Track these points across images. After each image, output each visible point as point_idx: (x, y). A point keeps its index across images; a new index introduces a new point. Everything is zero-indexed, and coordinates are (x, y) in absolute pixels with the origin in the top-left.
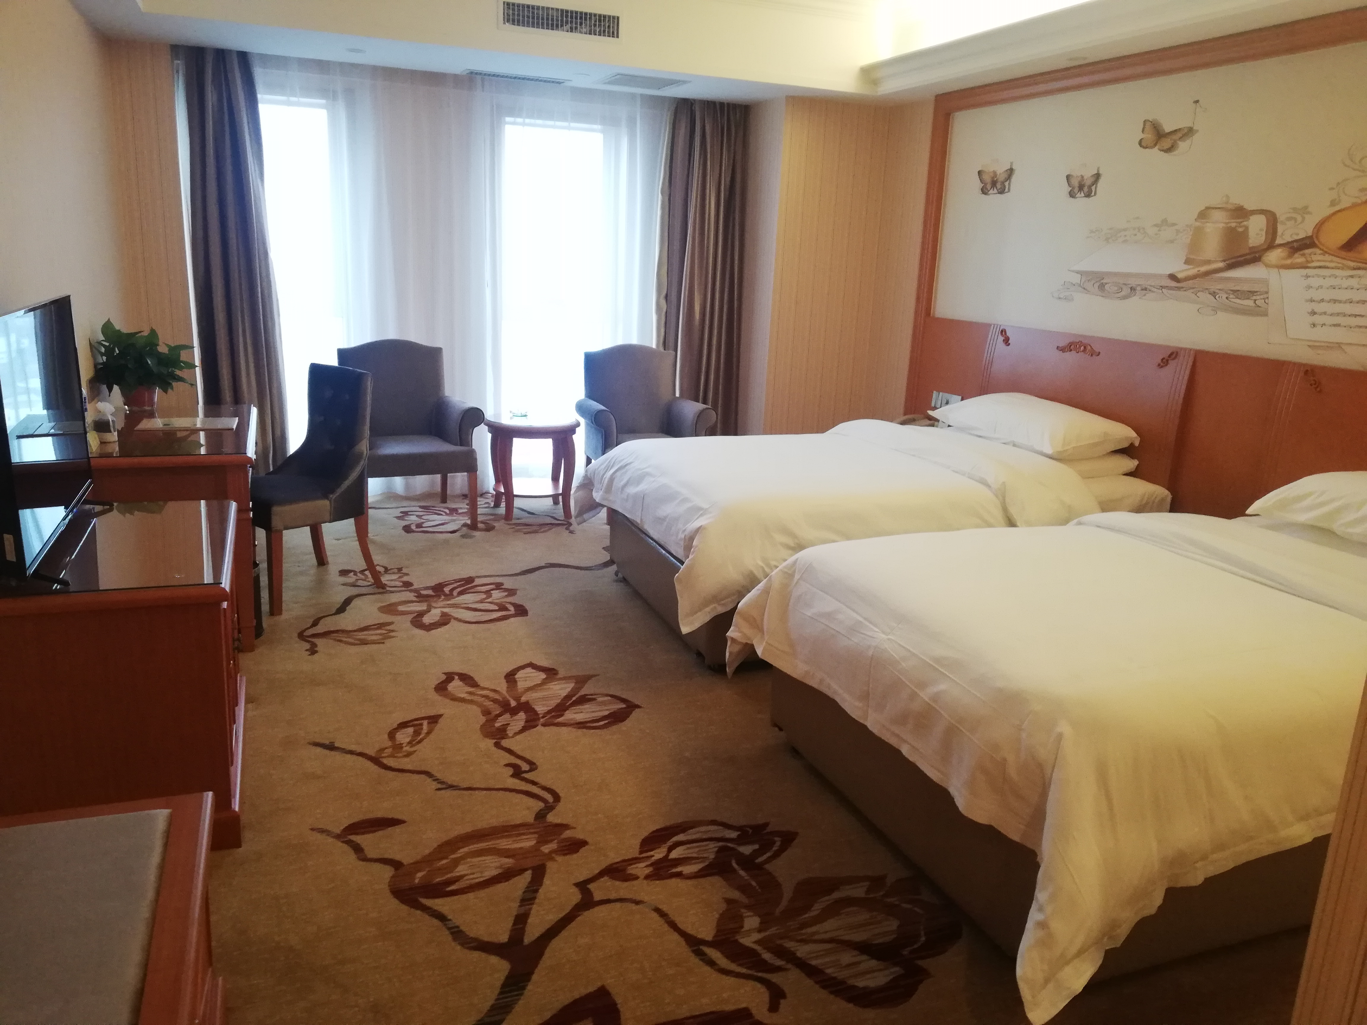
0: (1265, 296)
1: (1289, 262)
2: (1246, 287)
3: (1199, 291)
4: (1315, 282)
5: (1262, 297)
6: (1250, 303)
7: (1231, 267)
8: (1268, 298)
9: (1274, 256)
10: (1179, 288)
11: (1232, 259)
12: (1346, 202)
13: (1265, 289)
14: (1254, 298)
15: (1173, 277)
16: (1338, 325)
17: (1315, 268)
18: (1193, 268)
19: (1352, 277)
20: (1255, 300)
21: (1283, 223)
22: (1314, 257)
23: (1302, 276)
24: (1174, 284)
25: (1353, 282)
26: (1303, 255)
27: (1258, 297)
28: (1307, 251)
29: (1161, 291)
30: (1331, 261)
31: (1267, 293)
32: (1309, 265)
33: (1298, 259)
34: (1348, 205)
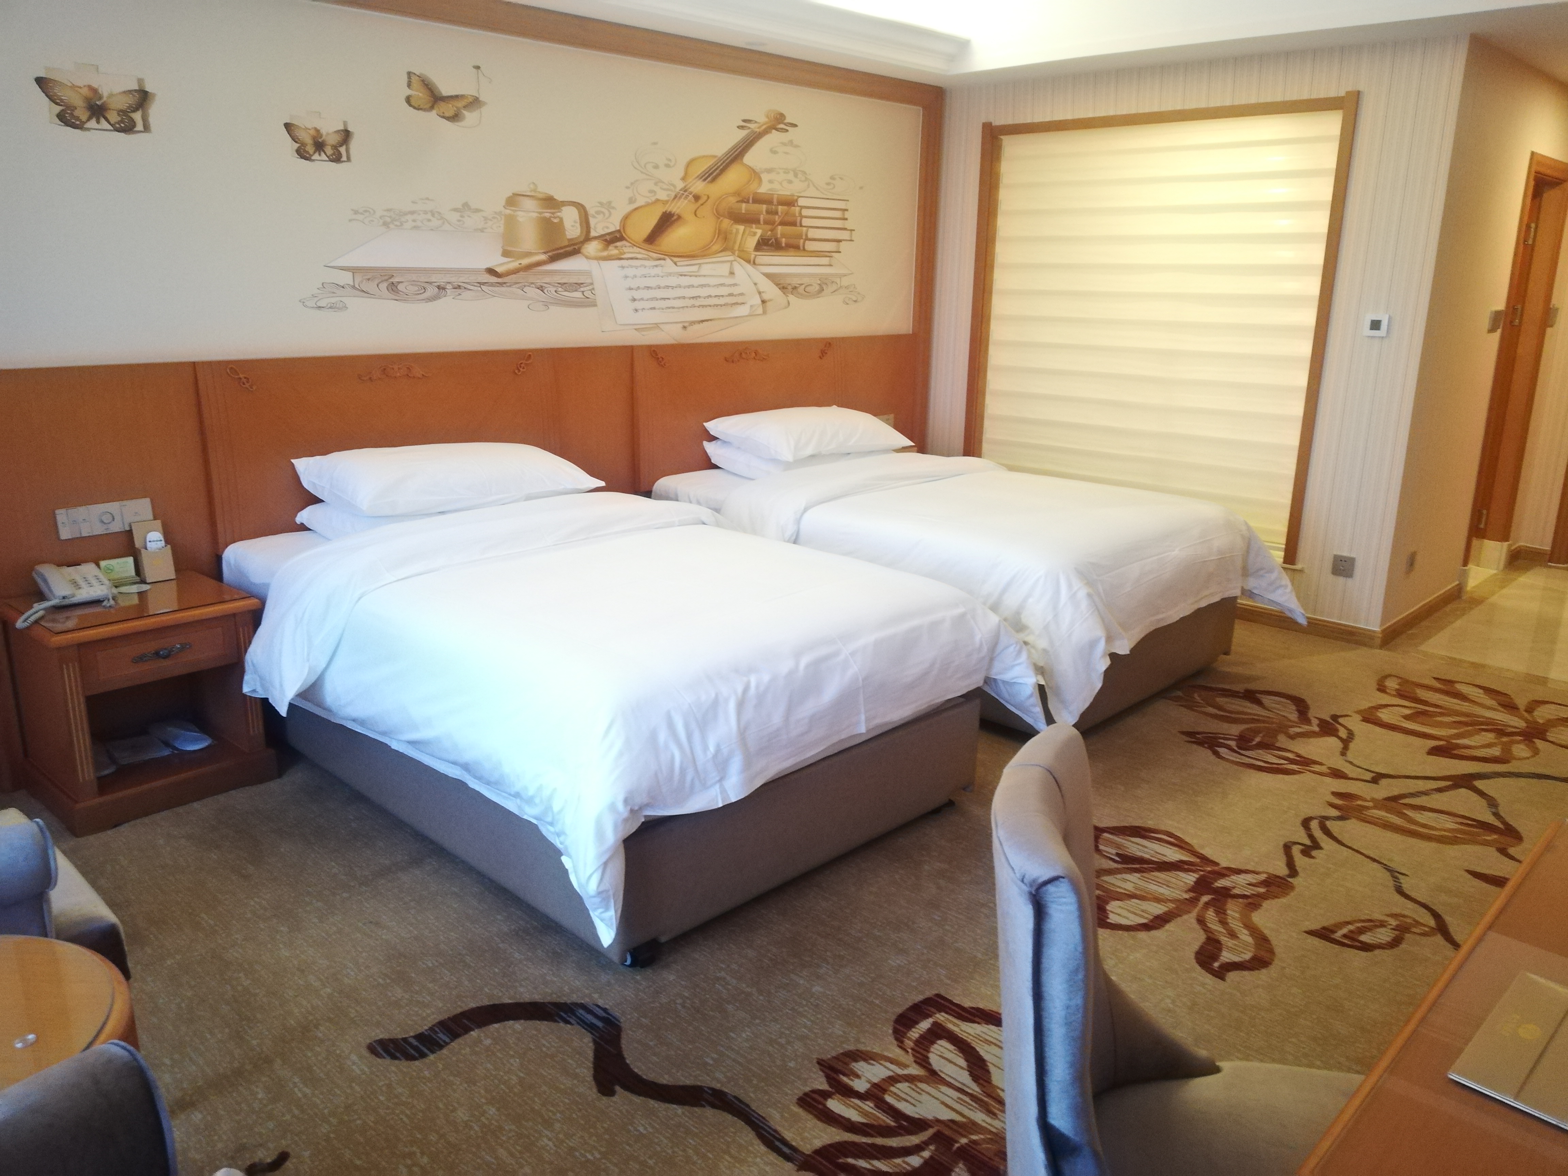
0: (591, 287)
1: (605, 254)
2: (573, 280)
3: (525, 286)
4: (630, 272)
5: (588, 288)
6: (578, 295)
7: (554, 259)
8: (593, 289)
9: (592, 248)
10: (501, 284)
11: (553, 250)
12: (641, 202)
13: (589, 281)
14: (582, 289)
15: (491, 271)
16: (654, 308)
17: (628, 259)
18: (513, 261)
19: (656, 266)
20: (583, 292)
21: (594, 217)
22: (626, 250)
23: (619, 267)
24: (494, 279)
25: (657, 271)
26: (616, 247)
27: (585, 289)
28: (618, 244)
29: (480, 289)
30: (639, 253)
31: (592, 284)
32: (623, 257)
33: (613, 251)
34: (643, 204)
